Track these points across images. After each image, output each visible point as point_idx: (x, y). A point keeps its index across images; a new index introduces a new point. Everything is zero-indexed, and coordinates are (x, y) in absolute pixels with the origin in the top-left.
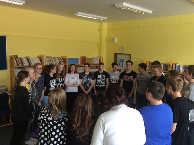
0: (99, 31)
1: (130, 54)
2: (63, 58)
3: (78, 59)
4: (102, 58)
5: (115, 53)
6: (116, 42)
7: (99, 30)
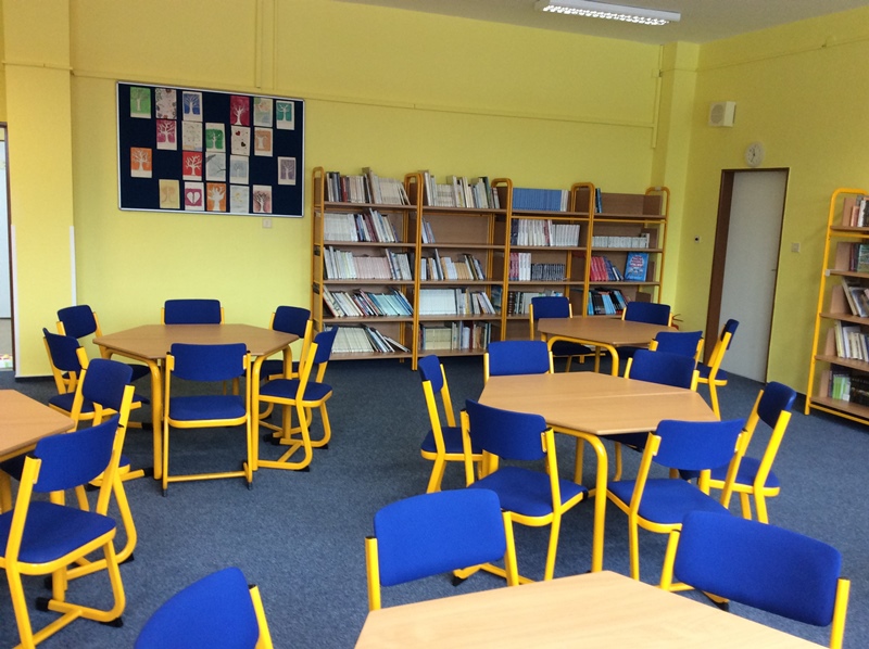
0: (660, 79)
1: (786, 170)
2: (499, 185)
3: (559, 193)
4: (665, 193)
5: (724, 171)
6: (728, 120)
7: (661, 74)
